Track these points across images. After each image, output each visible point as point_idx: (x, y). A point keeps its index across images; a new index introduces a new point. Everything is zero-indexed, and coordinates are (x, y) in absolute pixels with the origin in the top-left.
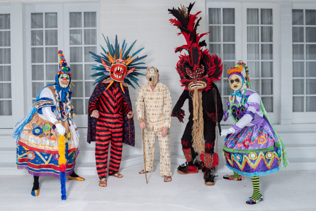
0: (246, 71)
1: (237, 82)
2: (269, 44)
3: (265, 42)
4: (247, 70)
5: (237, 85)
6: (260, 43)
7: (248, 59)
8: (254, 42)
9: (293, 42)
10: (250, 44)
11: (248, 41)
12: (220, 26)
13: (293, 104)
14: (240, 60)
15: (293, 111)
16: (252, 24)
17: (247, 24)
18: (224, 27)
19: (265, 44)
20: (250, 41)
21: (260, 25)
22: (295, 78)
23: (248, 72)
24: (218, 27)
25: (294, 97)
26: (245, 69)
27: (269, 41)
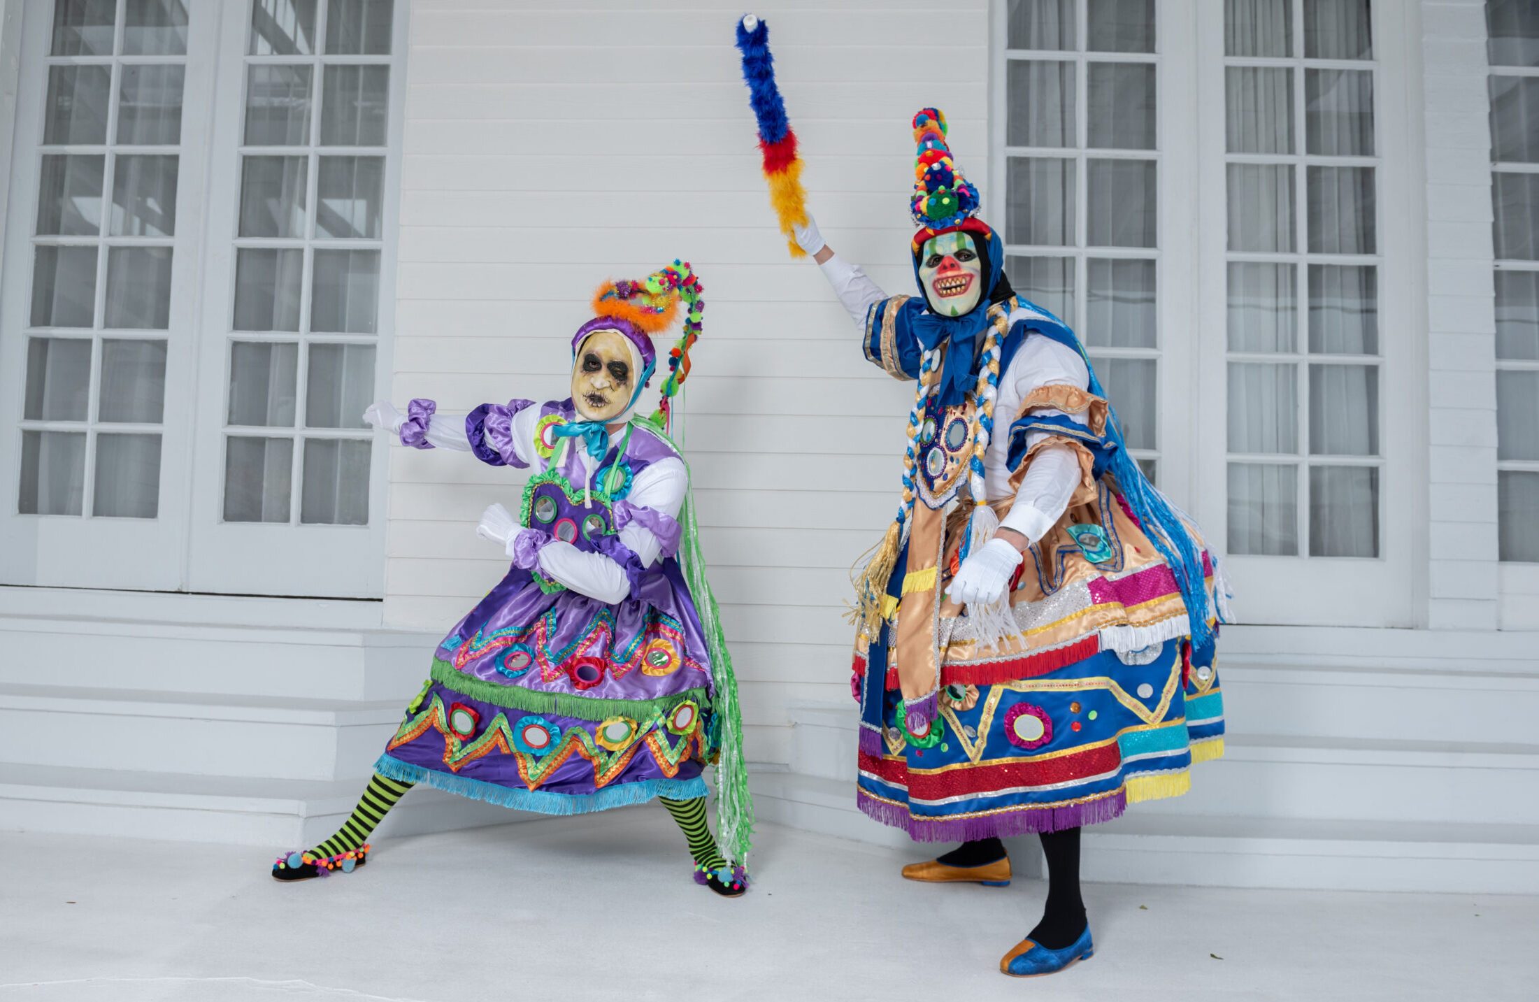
0: (688, 321)
1: (614, 382)
2: (1354, 169)
3: (1329, 153)
4: (695, 318)
5: (608, 394)
6: (1302, 161)
7: (1230, 247)
8: (1267, 151)
9: (1494, 158)
10: (1245, 167)
11: (1229, 149)
12: (1074, 63)
13: (1503, 515)
14: (683, 261)
15: (1505, 555)
16: (1255, 54)
17: (1227, 53)
18: (1094, 67)
19: (1329, 168)
20: (1244, 150)
21: (1300, 63)
22: (1509, 365)
23: (697, 332)
24: (1062, 64)
25: (1503, 475)
26: (690, 311)
27: (1353, 153)
